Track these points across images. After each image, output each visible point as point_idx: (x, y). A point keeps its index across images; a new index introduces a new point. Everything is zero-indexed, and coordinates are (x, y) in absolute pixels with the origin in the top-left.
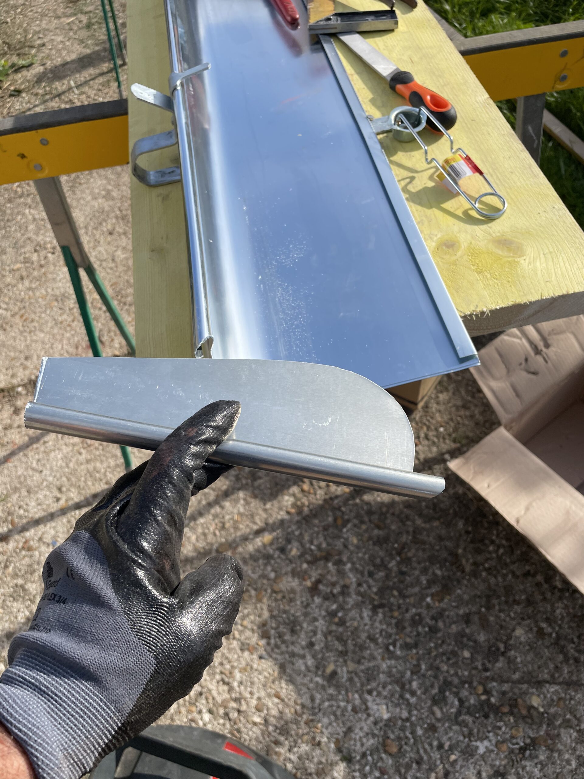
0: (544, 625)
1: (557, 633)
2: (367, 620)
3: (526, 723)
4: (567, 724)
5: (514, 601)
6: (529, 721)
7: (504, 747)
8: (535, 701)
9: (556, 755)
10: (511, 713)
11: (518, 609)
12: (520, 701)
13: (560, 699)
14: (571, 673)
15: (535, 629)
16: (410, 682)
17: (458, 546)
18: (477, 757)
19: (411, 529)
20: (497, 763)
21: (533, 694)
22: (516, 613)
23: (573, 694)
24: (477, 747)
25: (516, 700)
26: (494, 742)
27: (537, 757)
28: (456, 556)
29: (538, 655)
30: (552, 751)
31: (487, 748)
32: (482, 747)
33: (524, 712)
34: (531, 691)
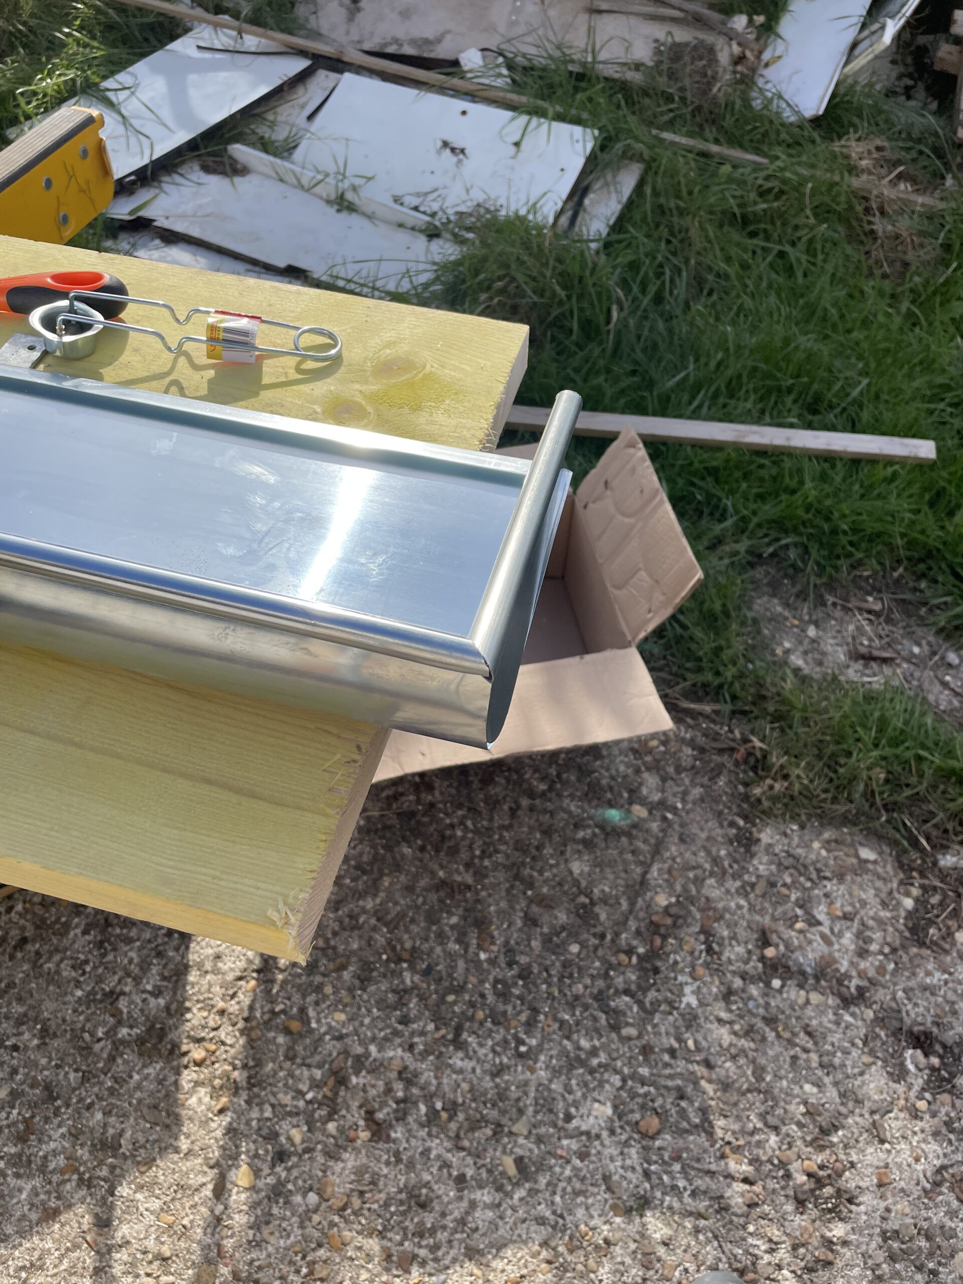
0: (581, 834)
1: (596, 826)
2: (468, 1065)
3: (680, 927)
4: (699, 882)
5: (538, 848)
6: (680, 921)
7: (700, 971)
8: (662, 900)
9: (727, 916)
10: (664, 938)
11: (548, 851)
12: (655, 918)
13: (669, 872)
14: (645, 841)
15: (580, 847)
16: (579, 1048)
17: (433, 874)
18: (700, 1011)
19: (373, 921)
20: (715, 990)
21: (652, 898)
22: (552, 856)
23: (668, 854)
24: (688, 1005)
25: (652, 922)
26: (690, 980)
27: (723, 938)
28: (443, 883)
29: (612, 864)
30: (722, 917)
31: (693, 992)
32: (690, 999)
33: (669, 921)
34: (648, 897)
